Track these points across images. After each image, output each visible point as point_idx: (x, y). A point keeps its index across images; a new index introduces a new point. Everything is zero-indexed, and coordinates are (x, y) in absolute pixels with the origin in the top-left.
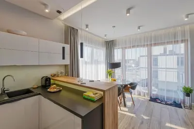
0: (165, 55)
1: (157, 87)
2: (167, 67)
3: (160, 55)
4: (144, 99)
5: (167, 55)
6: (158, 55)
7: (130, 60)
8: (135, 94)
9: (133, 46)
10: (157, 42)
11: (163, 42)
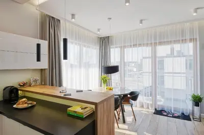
1: (163, 96)
2: (174, 71)
3: (166, 57)
4: (148, 112)
5: (175, 57)
7: (131, 62)
8: (136, 106)
9: (134, 45)
10: (162, 41)
11: (169, 40)
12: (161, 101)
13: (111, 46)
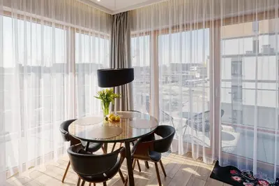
0: (255, 55)
2: (259, 79)
3: (246, 55)
5: (260, 55)
6: (242, 56)
8: (177, 153)
9: (173, 28)
10: (232, 14)
11: (249, 11)
12: (231, 138)
13: (132, 33)
